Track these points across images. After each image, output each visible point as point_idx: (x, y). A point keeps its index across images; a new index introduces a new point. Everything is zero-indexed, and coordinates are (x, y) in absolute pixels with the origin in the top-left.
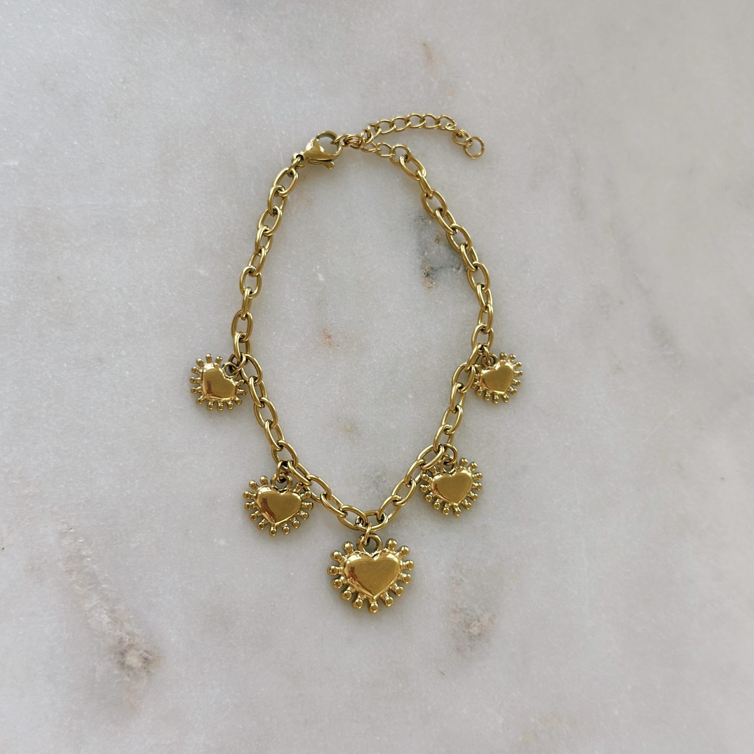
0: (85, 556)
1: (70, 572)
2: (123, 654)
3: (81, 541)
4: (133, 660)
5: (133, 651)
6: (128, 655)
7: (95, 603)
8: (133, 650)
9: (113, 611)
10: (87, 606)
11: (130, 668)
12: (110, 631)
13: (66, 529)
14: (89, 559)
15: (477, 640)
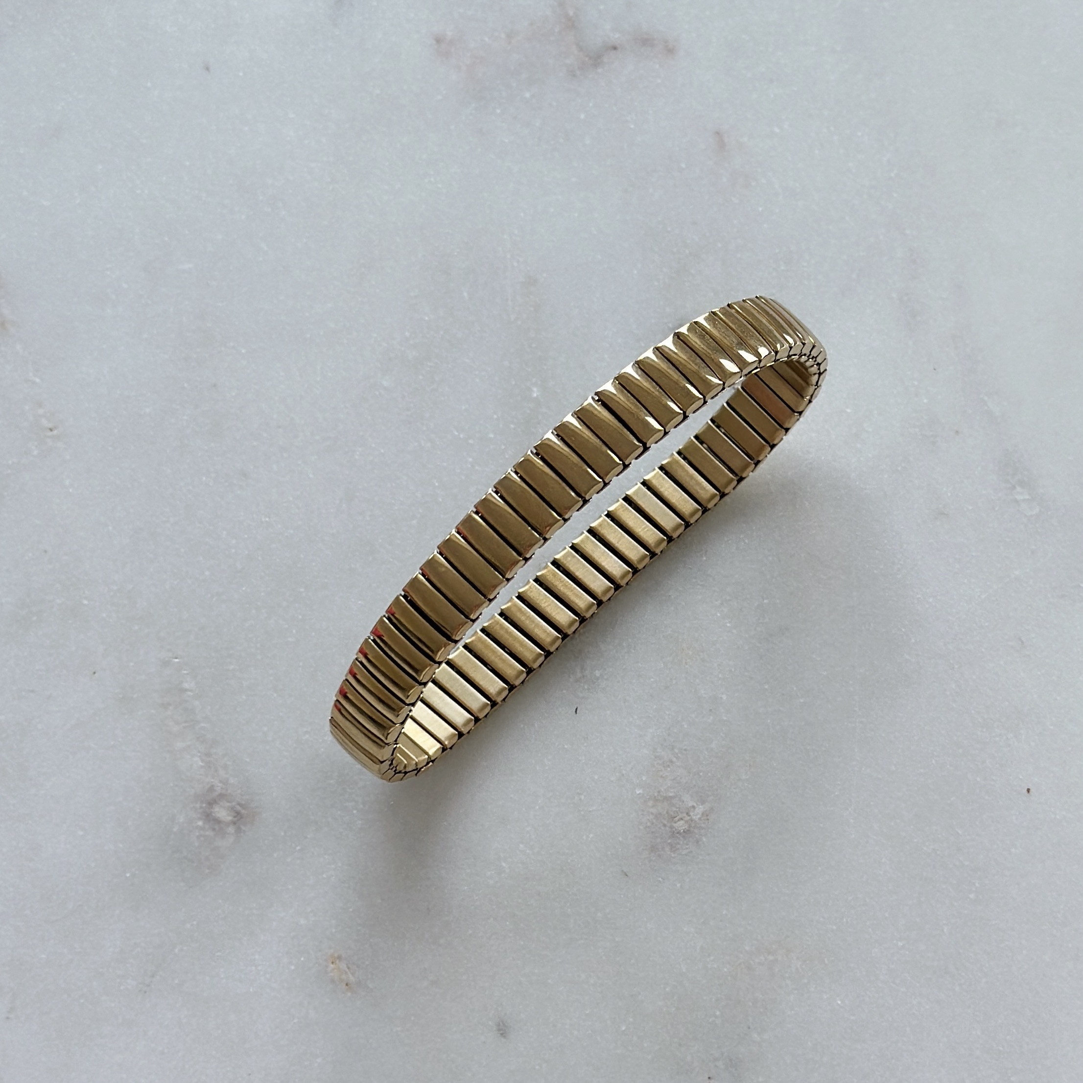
1: (165, 706)
3: (185, 672)
4: (222, 813)
6: (217, 806)
7: (189, 743)
8: (224, 801)
10: (179, 745)
12: (201, 777)
13: (171, 658)
14: (189, 693)
15: (681, 838)
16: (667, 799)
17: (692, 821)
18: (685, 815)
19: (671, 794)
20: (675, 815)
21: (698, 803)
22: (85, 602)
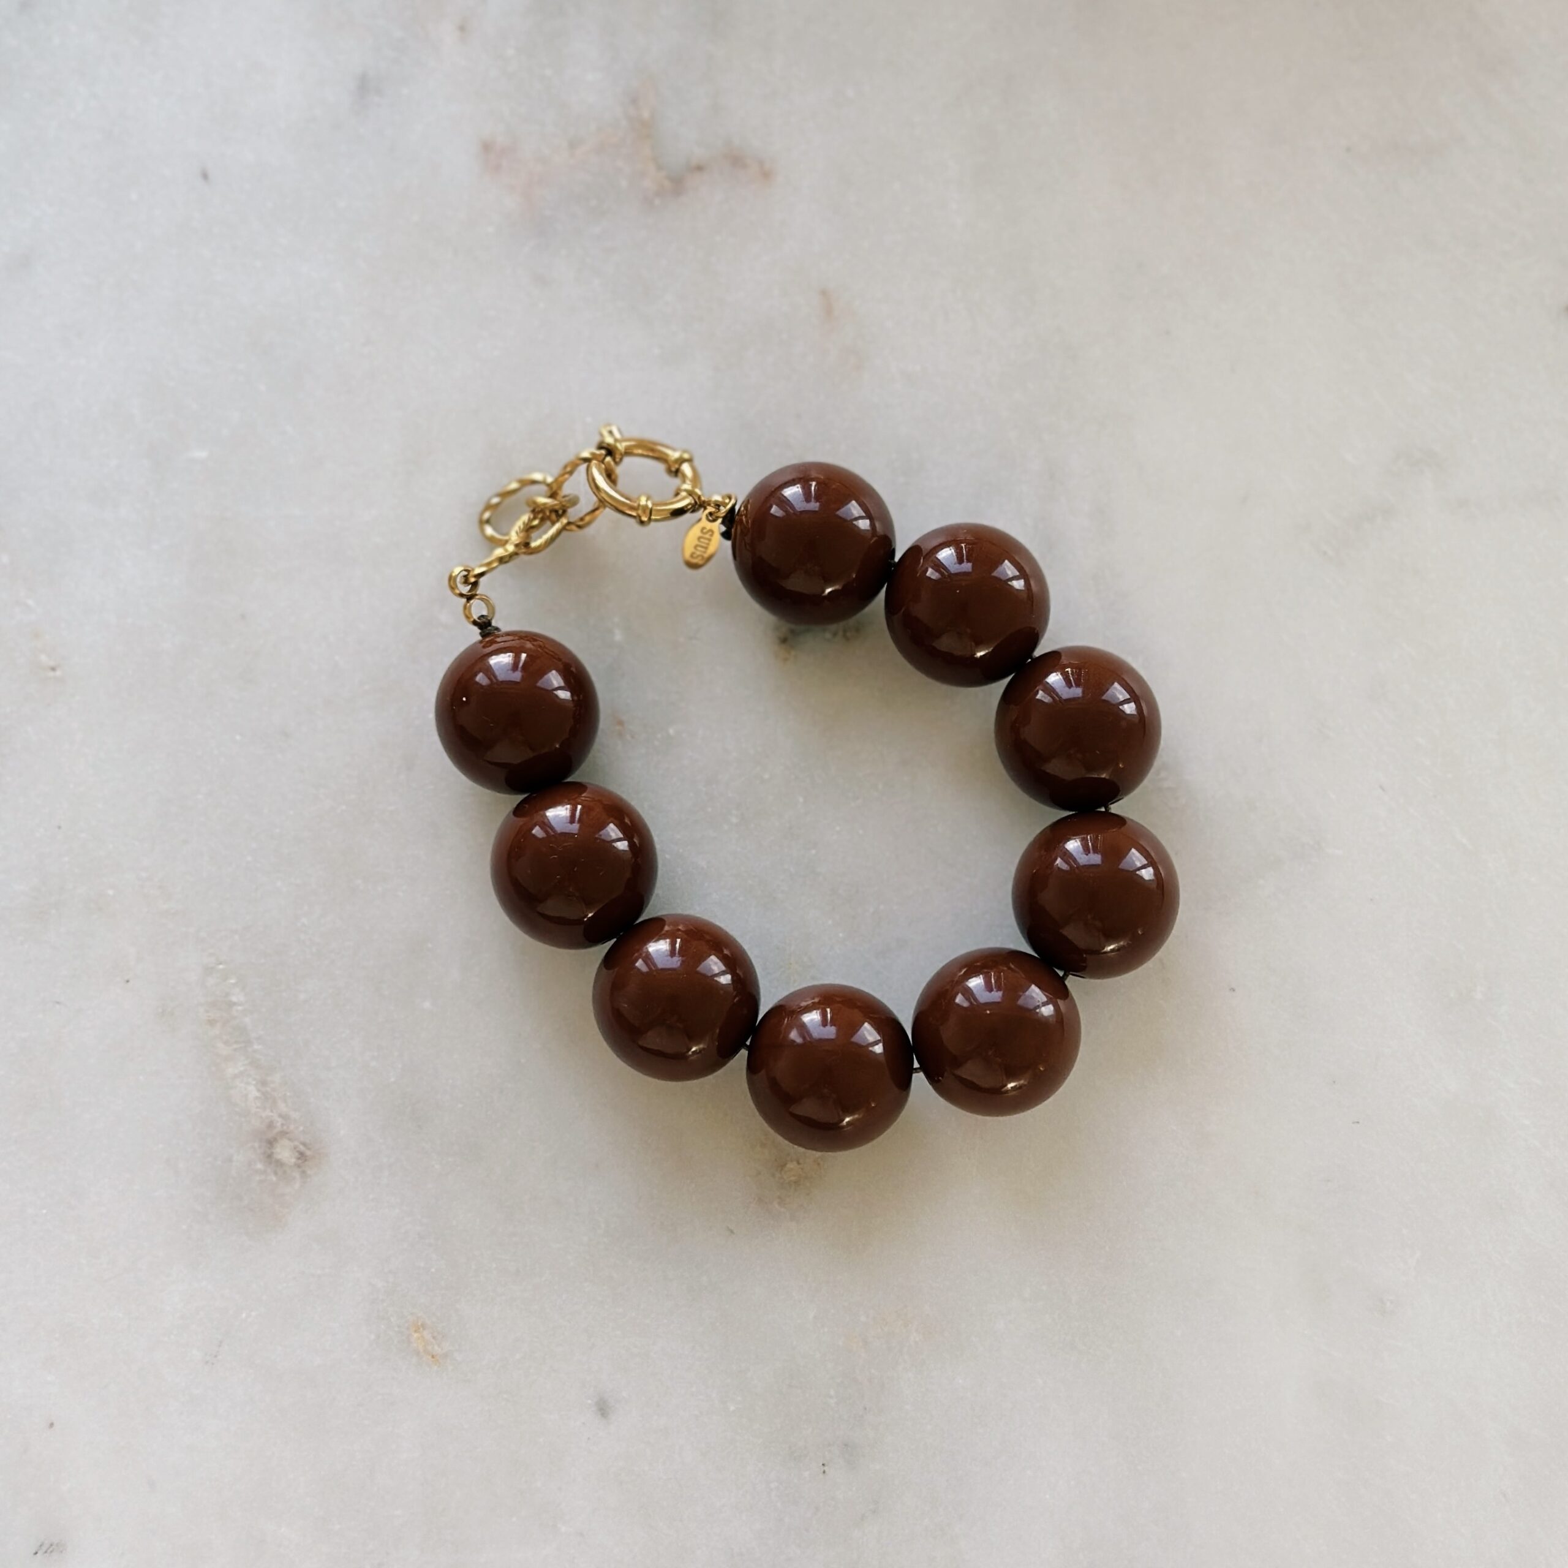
0: (235, 1004)
1: (212, 1022)
2: (271, 1143)
3: (233, 981)
4: (284, 1153)
5: (285, 1142)
6: (278, 1145)
7: (242, 1069)
8: (285, 1140)
9: (264, 1083)
10: (231, 1071)
11: (280, 1164)
12: (258, 1110)
13: (214, 963)
14: (240, 1008)
15: (792, 1190)
16: (773, 1143)
18: (795, 1163)
20: (785, 1164)
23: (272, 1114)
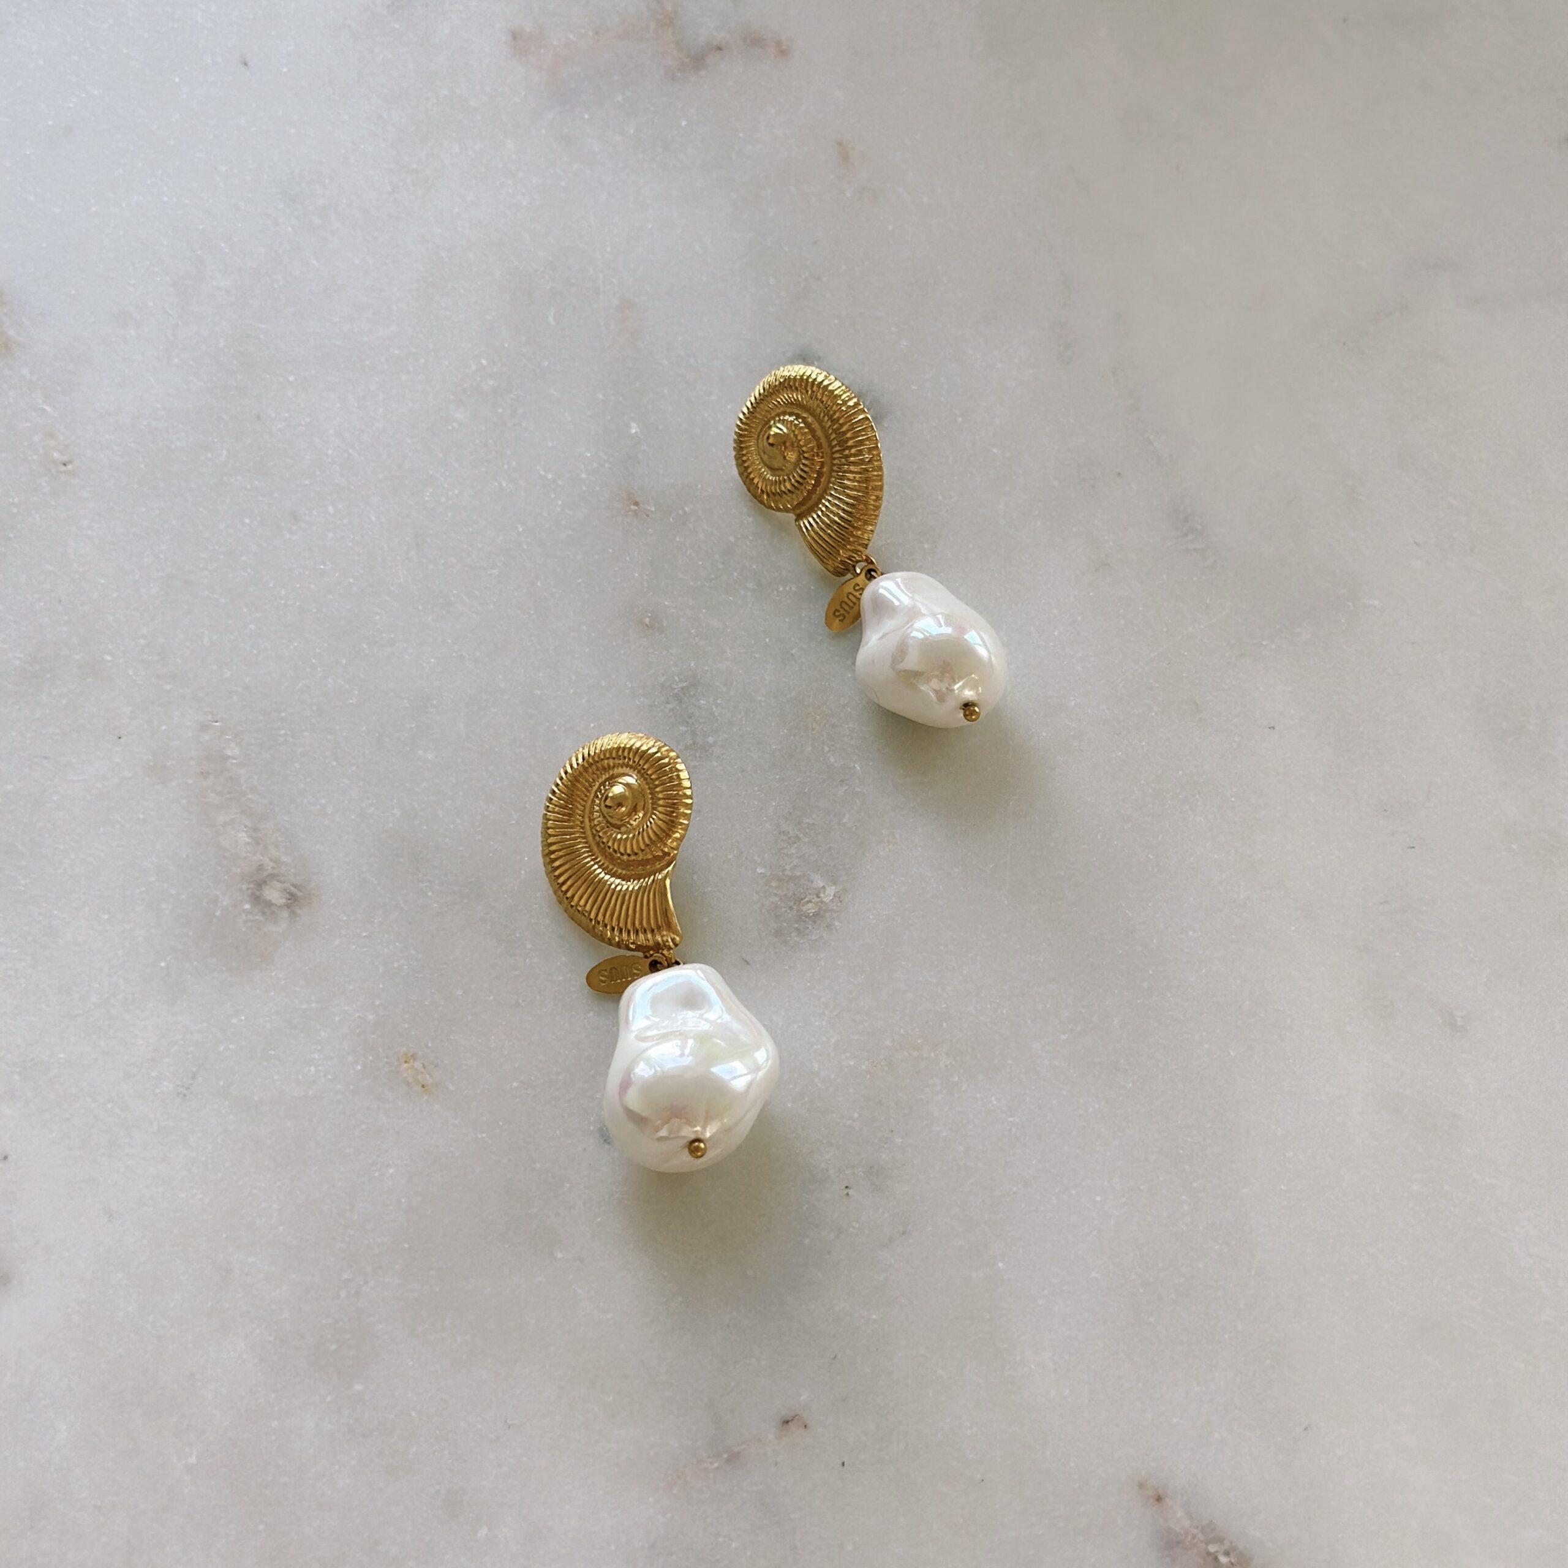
0: (229, 757)
1: (204, 774)
2: (260, 884)
3: (228, 737)
4: (273, 894)
5: (275, 884)
6: (267, 887)
7: (233, 817)
8: (275, 882)
9: (255, 830)
10: (221, 818)
11: (269, 904)
12: (248, 854)
13: (210, 721)
14: (234, 761)
15: (811, 922)
16: (791, 878)
17: (822, 902)
18: (815, 896)
19: (798, 874)
20: (803, 897)
21: (830, 884)
22: (108, 658)
23: (261, 858)
